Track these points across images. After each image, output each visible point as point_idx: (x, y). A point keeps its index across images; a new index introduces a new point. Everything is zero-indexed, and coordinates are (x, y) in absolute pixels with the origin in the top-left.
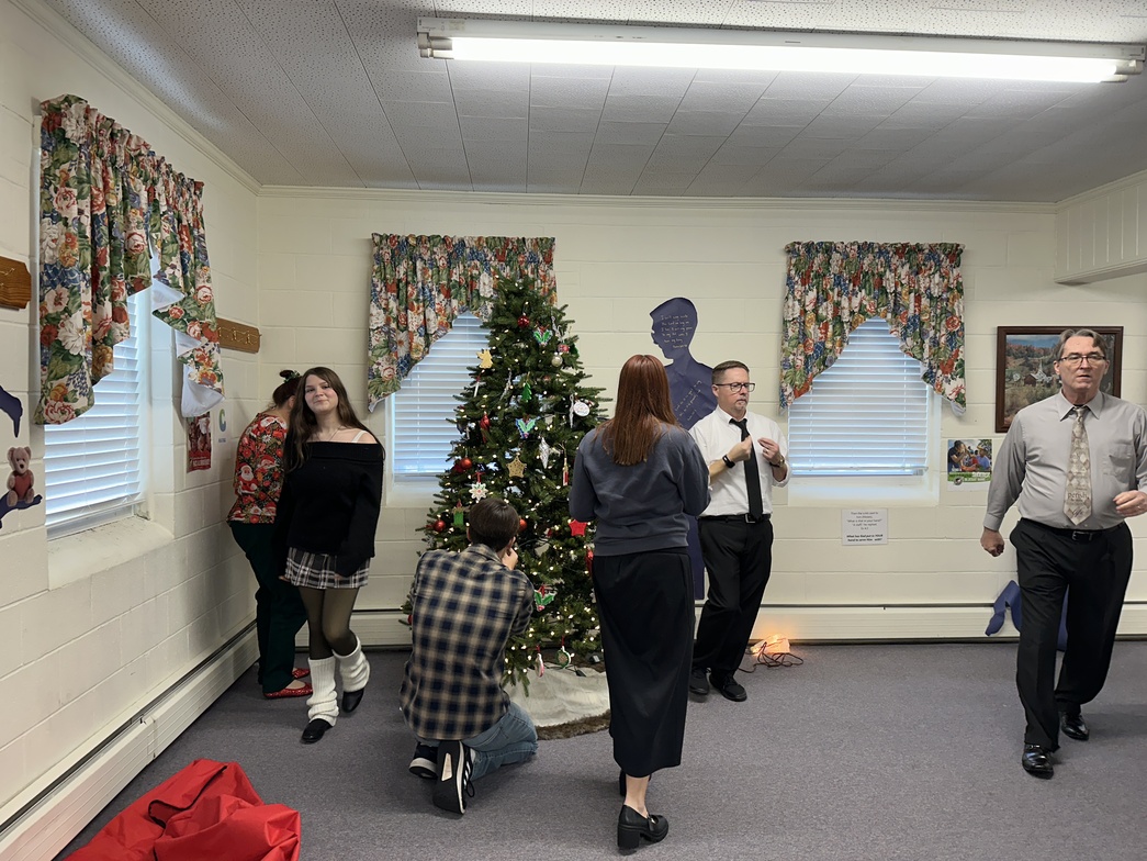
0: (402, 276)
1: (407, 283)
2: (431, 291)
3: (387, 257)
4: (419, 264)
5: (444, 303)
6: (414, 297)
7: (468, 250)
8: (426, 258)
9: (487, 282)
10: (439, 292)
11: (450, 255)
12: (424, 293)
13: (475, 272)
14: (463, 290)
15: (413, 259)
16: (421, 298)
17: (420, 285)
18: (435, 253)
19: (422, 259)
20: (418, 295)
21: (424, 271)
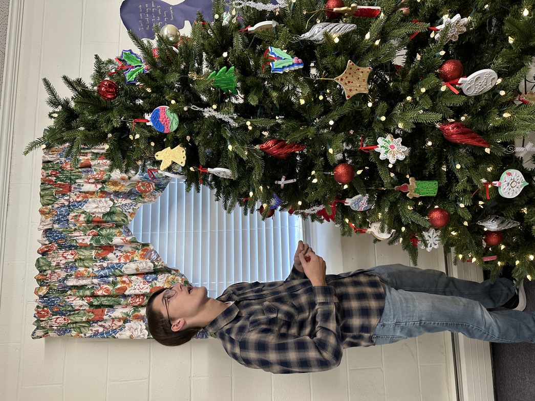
0: (85, 302)
1: (94, 296)
2: (103, 268)
3: (61, 320)
4: (71, 282)
5: (119, 254)
6: (110, 288)
7: (56, 226)
8: (63, 274)
9: (94, 205)
10: (104, 259)
11: (61, 247)
12: (106, 276)
13: (82, 218)
14: (104, 232)
15: (64, 290)
16: (111, 279)
17: (96, 281)
18: (58, 264)
19: (65, 279)
20: (108, 283)
21: (79, 276)
